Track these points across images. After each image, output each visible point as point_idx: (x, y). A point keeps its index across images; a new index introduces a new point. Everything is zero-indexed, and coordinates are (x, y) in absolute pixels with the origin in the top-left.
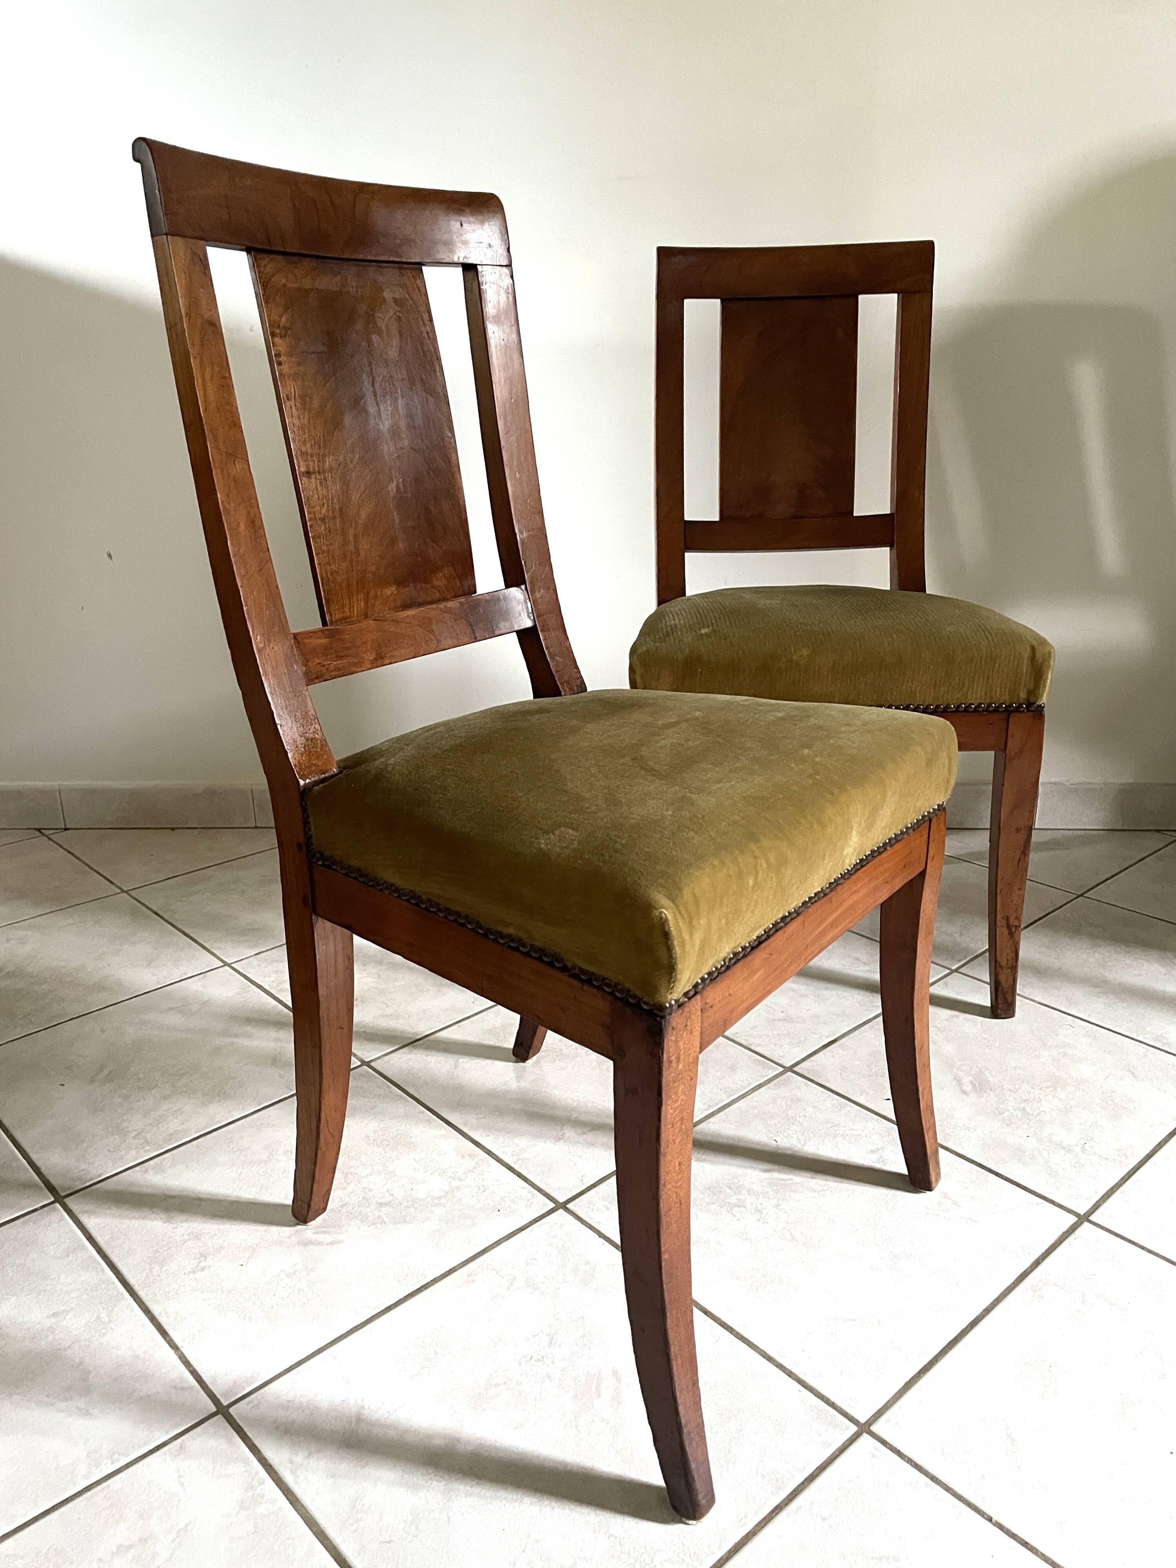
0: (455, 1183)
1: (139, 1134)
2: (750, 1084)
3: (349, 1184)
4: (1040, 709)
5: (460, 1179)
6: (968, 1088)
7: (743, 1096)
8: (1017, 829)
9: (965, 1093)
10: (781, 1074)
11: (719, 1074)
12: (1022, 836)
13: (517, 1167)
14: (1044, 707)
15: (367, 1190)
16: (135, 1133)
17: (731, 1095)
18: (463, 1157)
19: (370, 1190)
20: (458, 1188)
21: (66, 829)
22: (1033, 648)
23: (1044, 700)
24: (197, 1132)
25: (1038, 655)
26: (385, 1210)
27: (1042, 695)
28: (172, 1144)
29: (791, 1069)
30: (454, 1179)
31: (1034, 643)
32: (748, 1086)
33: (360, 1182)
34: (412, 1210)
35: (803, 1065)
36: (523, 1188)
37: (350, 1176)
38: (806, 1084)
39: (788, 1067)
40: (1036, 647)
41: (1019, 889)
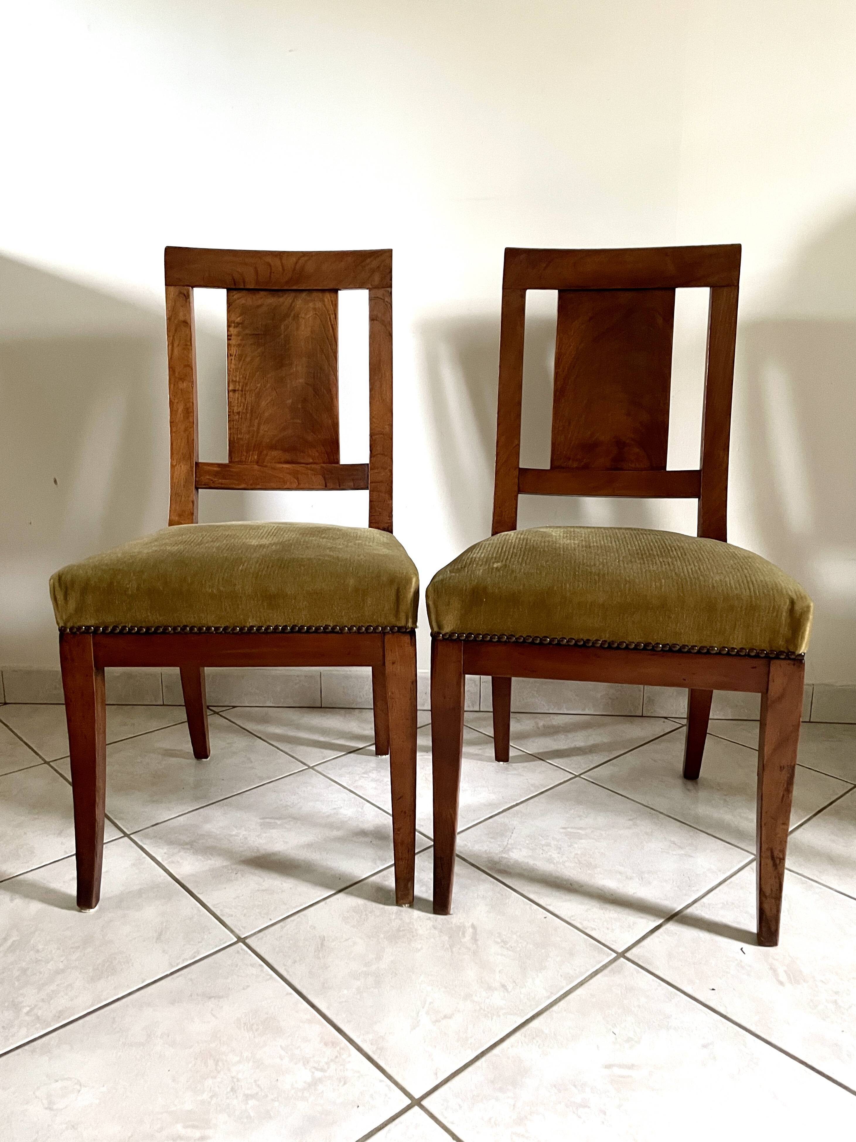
0: (318, 1074)
1: (32, 1010)
2: (588, 970)
3: (219, 1072)
4: (800, 658)
5: (322, 1070)
6: (783, 977)
7: (581, 984)
8: (781, 767)
9: (781, 983)
10: (614, 960)
11: (558, 959)
12: (785, 775)
13: (375, 1057)
14: (804, 656)
15: (235, 1080)
16: (28, 1009)
17: (571, 982)
18: (326, 1044)
19: (238, 1080)
20: (320, 1080)
21: (5, 704)
22: (792, 602)
23: (803, 649)
24: (83, 1010)
25: (797, 608)
26: (252, 1102)
27: (802, 644)
28: (61, 1022)
29: (622, 955)
30: (317, 1069)
31: (795, 597)
32: (585, 973)
33: (229, 1070)
34: (276, 1104)
35: (634, 950)
36: (381, 1081)
37: (220, 1064)
38: (638, 972)
39: (620, 953)
40: (795, 601)
41: (783, 824)
